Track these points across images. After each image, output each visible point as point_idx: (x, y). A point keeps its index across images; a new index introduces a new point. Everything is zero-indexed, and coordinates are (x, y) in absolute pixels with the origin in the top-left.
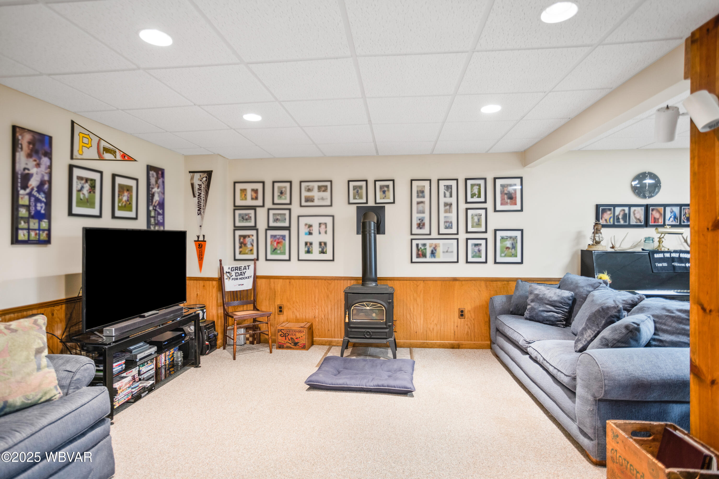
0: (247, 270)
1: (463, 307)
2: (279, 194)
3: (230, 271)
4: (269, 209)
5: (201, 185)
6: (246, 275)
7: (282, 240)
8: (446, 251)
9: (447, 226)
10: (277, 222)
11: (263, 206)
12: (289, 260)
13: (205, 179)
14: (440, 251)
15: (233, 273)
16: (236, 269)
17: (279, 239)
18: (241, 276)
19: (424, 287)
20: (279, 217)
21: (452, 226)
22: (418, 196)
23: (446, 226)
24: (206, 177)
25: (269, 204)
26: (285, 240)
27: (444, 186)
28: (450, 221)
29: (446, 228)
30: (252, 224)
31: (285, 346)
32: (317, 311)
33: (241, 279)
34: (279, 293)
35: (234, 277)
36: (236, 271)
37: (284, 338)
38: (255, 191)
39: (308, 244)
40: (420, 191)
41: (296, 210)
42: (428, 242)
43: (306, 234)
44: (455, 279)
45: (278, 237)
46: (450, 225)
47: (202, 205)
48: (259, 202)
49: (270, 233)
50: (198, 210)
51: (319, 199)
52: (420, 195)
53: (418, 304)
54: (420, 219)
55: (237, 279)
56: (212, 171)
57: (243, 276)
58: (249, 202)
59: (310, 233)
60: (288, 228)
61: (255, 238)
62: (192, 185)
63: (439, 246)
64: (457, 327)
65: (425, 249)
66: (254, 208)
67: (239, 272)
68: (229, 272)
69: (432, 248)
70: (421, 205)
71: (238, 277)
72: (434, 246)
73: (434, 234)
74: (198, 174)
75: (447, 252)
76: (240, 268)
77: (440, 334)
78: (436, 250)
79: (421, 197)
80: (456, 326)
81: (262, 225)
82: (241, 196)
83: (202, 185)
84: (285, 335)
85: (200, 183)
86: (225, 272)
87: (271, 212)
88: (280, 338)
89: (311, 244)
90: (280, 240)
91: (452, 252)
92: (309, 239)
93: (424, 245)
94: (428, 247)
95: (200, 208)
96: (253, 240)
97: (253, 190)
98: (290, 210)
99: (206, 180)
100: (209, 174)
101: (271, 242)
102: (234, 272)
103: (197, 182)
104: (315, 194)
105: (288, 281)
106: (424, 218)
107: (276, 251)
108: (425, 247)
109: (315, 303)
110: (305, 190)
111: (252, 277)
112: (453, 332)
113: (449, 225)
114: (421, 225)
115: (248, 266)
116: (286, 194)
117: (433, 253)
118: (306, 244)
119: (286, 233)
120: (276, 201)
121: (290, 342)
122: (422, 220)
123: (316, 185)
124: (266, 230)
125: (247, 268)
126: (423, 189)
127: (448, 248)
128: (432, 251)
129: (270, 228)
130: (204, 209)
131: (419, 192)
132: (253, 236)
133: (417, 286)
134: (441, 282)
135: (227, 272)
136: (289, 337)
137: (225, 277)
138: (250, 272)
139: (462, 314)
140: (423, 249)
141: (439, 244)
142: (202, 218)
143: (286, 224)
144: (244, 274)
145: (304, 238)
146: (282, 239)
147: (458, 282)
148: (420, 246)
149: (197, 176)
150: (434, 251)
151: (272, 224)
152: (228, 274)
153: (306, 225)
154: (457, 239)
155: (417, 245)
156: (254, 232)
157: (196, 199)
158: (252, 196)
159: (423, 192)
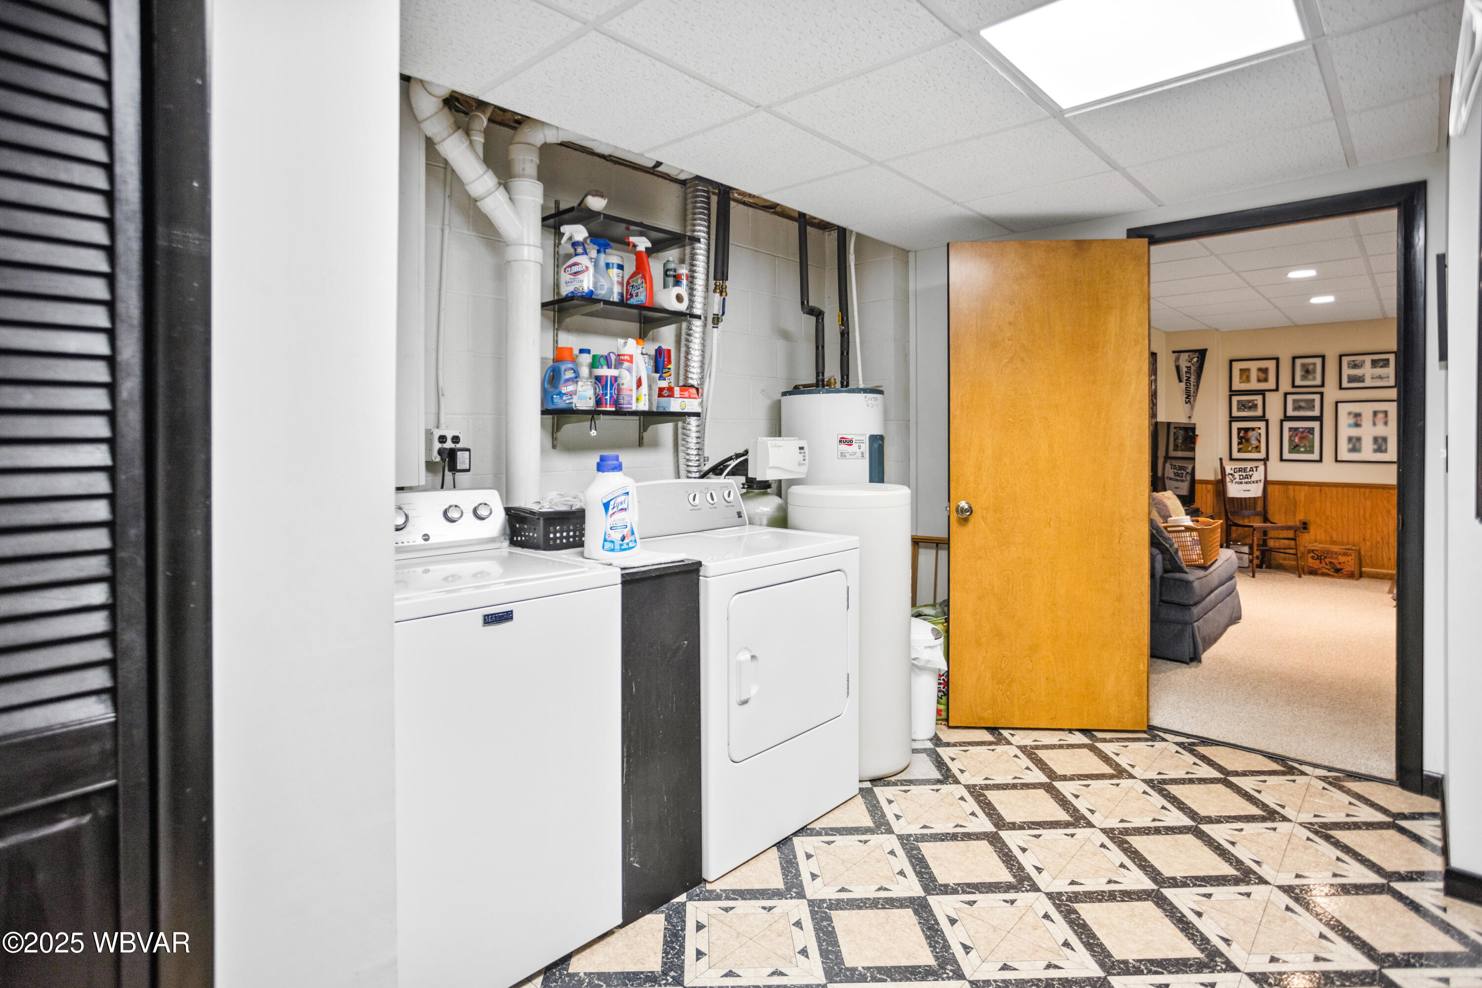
0: (1255, 473)
2: (1303, 373)
3: (1232, 472)
4: (1286, 394)
5: (1190, 367)
6: (1254, 479)
7: (1308, 434)
10: (1300, 411)
11: (1277, 389)
12: (1321, 460)
13: (1195, 359)
15: (1237, 475)
16: (1240, 470)
17: (1302, 432)
18: (1246, 480)
20: (1303, 404)
24: (1198, 357)
25: (1285, 386)
26: (1313, 434)
30: (1259, 413)
31: (1319, 572)
32: (1369, 531)
33: (1246, 483)
34: (1302, 503)
35: (1237, 480)
36: (1240, 473)
37: (1318, 561)
38: (1265, 371)
39: (1354, 440)
41: (1332, 393)
43: (1350, 426)
45: (1301, 430)
47: (1192, 392)
49: (1287, 425)
50: (1187, 398)
51: (1372, 378)
55: (1241, 483)
56: (1206, 350)
57: (1249, 480)
58: (1254, 385)
59: (1357, 425)
60: (1320, 419)
61: (1263, 432)
62: (1178, 368)
66: (1262, 393)
67: (1244, 474)
68: (1231, 474)
71: (1243, 481)
74: (1186, 355)
76: (1245, 470)
81: (1275, 415)
82: (1241, 378)
83: (1192, 367)
84: (1319, 558)
85: (1189, 364)
86: (1227, 473)
87: (1290, 398)
88: (1310, 560)
89: (1359, 439)
90: (1304, 434)
92: (1355, 432)
95: (1189, 396)
96: (1260, 434)
97: (1260, 370)
98: (1322, 394)
99: (1198, 361)
100: (1202, 354)
101: (1290, 437)
102: (1238, 474)
103: (1184, 364)
104: (1367, 371)
105: (1317, 488)
107: (1297, 448)
109: (1365, 520)
110: (1349, 367)
111: (1263, 481)
115: (1256, 467)
116: (1314, 371)
118: (1350, 439)
119: (1315, 425)
120: (1298, 382)
121: (1328, 567)
123: (1368, 359)
124: (1282, 421)
125: (1254, 469)
129: (1287, 418)
130: (1195, 396)
132: (1260, 428)
135: (1229, 474)
136: (1327, 560)
137: (1228, 479)
138: (1258, 475)
142: (1192, 408)
143: (1316, 413)
144: (1251, 476)
145: (1346, 431)
146: (1309, 432)
149: (1184, 356)
151: (1290, 413)
152: (1230, 476)
153: (1350, 413)
156: (1262, 424)
157: (1183, 385)
158: (1258, 377)
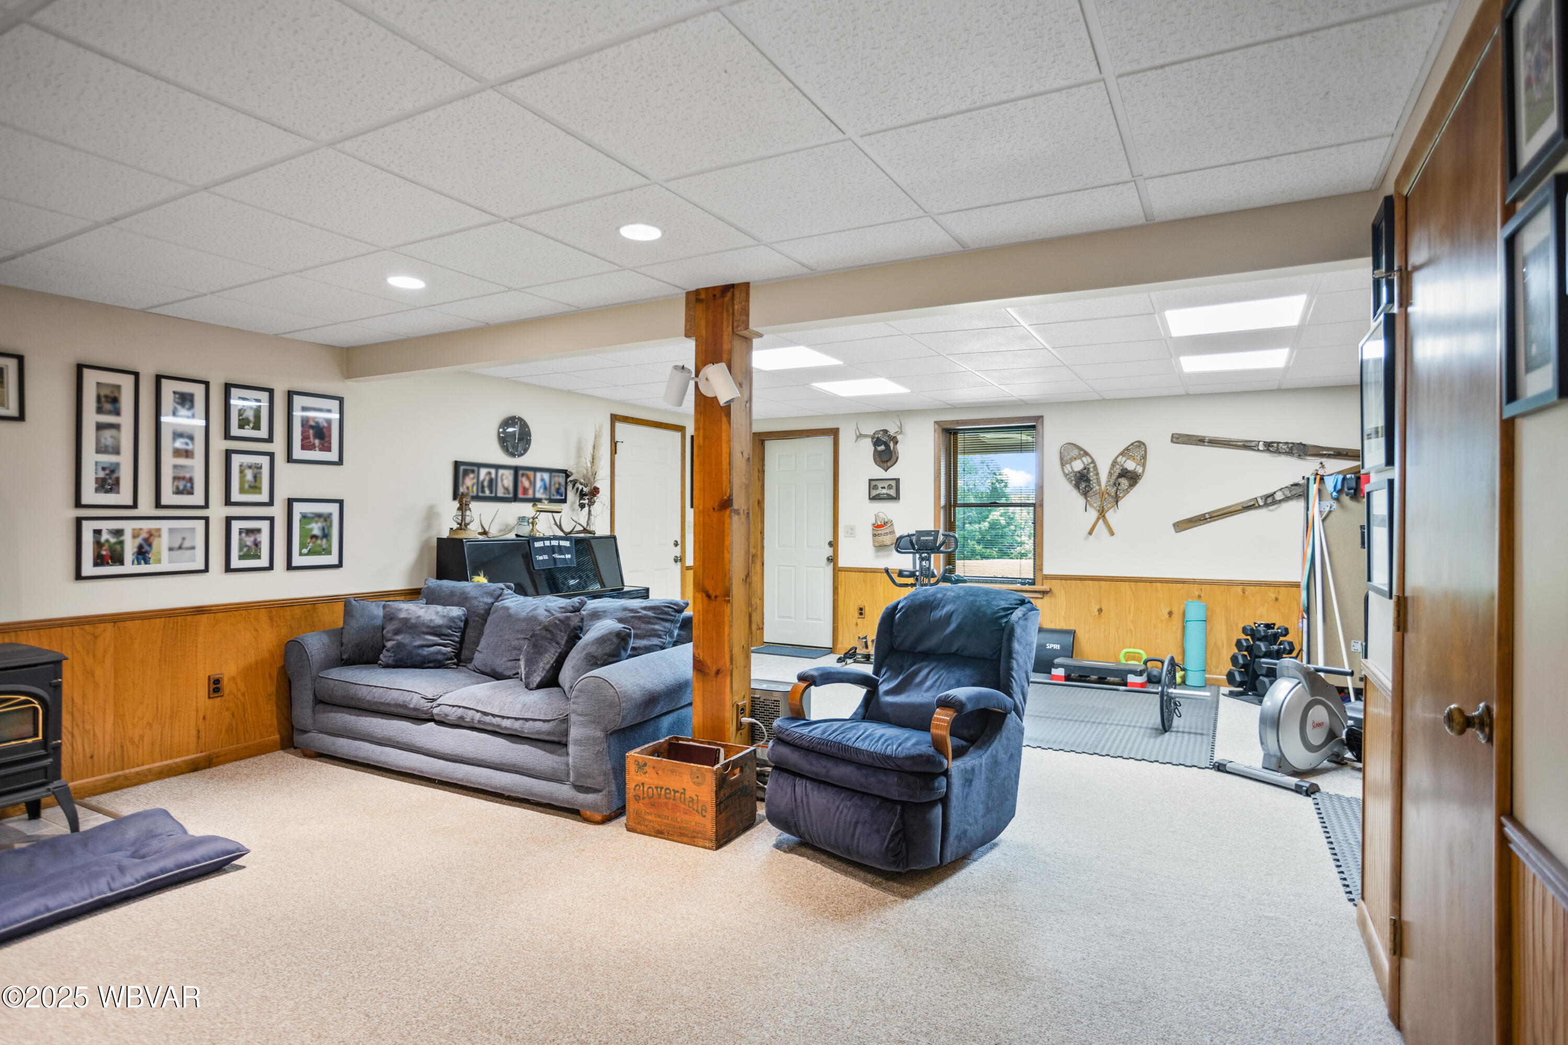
1: (218, 672)
8: (176, 545)
9: (181, 487)
19: (115, 637)
21: (192, 488)
22: (100, 410)
23: (177, 488)
27: (175, 393)
28: (188, 476)
29: (178, 492)
40: (106, 397)
42: (128, 527)
44: (200, 611)
46: (189, 485)
52: (108, 406)
53: (96, 684)
54: (104, 469)
63: (160, 536)
64: (204, 718)
65: (121, 543)
69: (139, 541)
70: (108, 434)
72: (144, 535)
73: (146, 506)
75: (180, 548)
77: (161, 745)
78: (150, 545)
79: (109, 413)
80: (201, 717)
91: (193, 548)
93: (119, 533)
94: (127, 538)
106: (117, 465)
108: (122, 538)
112: (194, 732)
113: (185, 486)
114: (108, 483)
117: (142, 554)
122: (113, 471)
126: (116, 394)
127: (184, 539)
128: (140, 547)
131: (103, 399)
133: (96, 637)
134: (163, 620)
139: (216, 687)
140: (116, 543)
141: (159, 530)
147: (206, 615)
148: (105, 536)
150: (146, 548)
154: (207, 519)
155: (98, 532)
159: (115, 400)
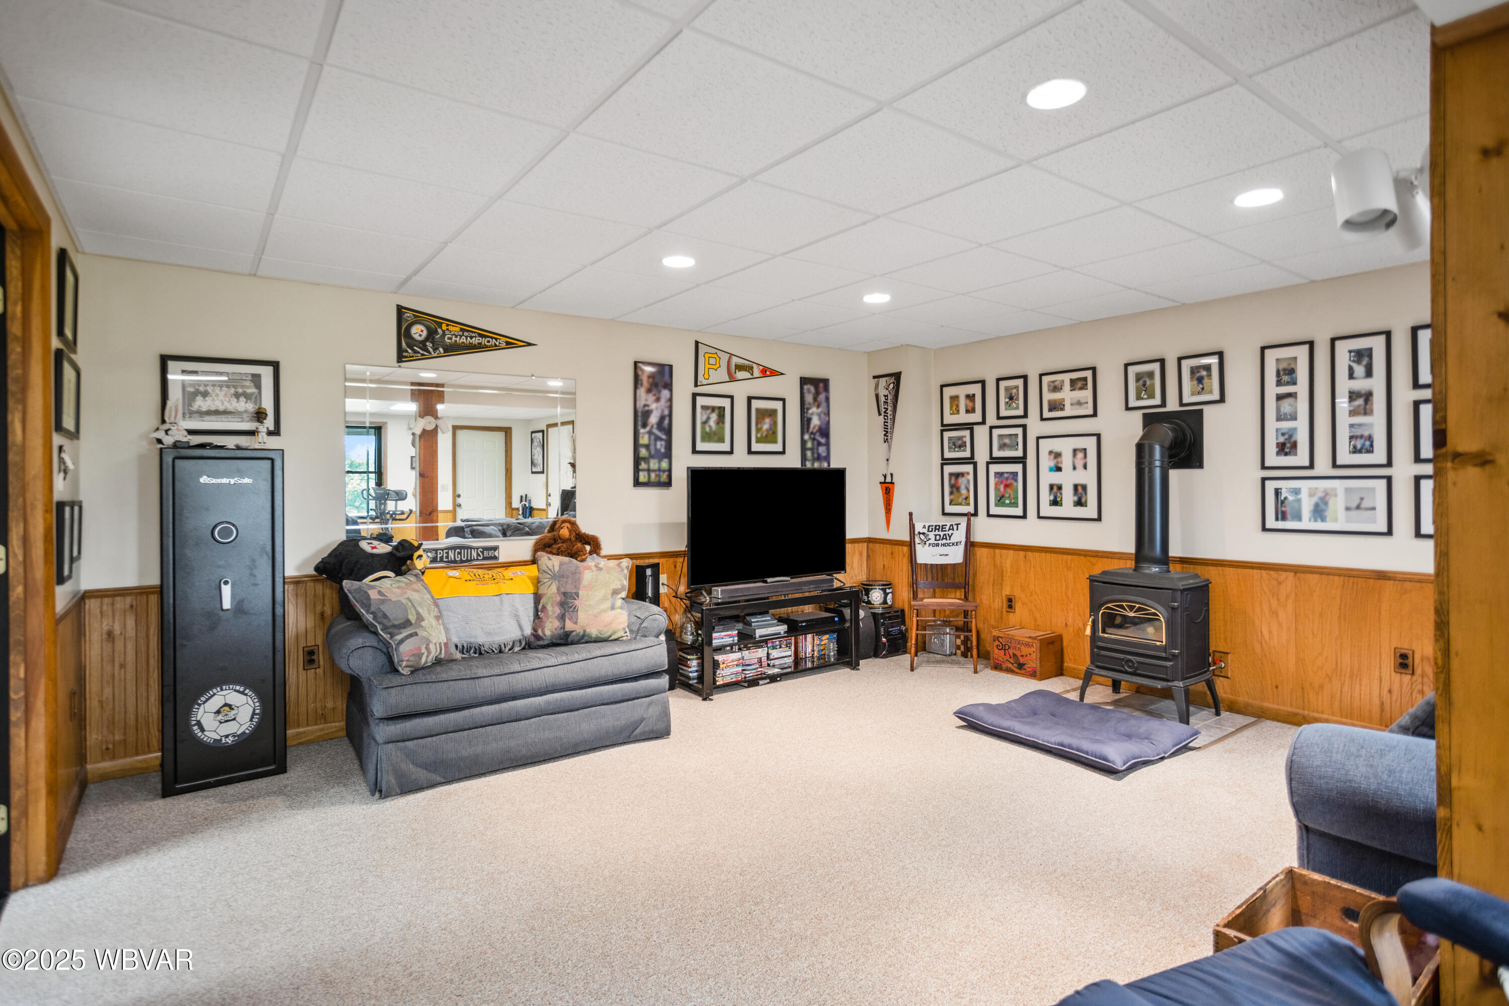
0: (955, 532)
1: (1406, 646)
2: (1007, 400)
3: (925, 531)
4: (991, 428)
5: (887, 396)
6: (953, 540)
7: (1012, 481)
8: (1354, 505)
9: (1359, 447)
10: (1004, 450)
11: (983, 422)
12: (1024, 517)
13: (892, 386)
14: (1337, 505)
15: (931, 535)
16: (937, 528)
17: (1007, 479)
18: (944, 541)
19: (1296, 586)
20: (1007, 441)
21: (1372, 446)
22: (1279, 383)
23: (1355, 447)
24: (894, 383)
25: (991, 419)
26: (1016, 481)
27: (1350, 352)
28: (1366, 434)
29: (1355, 451)
30: (967, 454)
31: (1004, 666)
32: (1071, 614)
33: (944, 545)
34: (1009, 573)
35: (932, 541)
36: (937, 532)
37: (1003, 652)
38: (971, 397)
39: (1055, 489)
40: (1284, 370)
41: (1035, 427)
42: (1304, 485)
43: (1051, 470)
44: (1382, 576)
45: (1006, 475)
46: (1368, 443)
47: (889, 428)
48: (976, 417)
49: (994, 468)
50: (885, 435)
51: (1072, 404)
52: (1286, 378)
53: (1280, 625)
54: (1283, 434)
55: (937, 545)
56: (901, 373)
57: (948, 541)
58: (963, 417)
59: (1059, 469)
60: (1022, 460)
61: (971, 477)
62: (877, 396)
63: (1336, 495)
64: (1390, 691)
65: (1299, 501)
66: (970, 426)
67: (942, 534)
68: (924, 534)
69: (1315, 499)
70: (1286, 403)
71: (940, 542)
72: (1320, 494)
73: (1323, 465)
74: (884, 379)
75: (1358, 507)
76: (943, 528)
77: (1341, 701)
78: (1326, 504)
79: (1288, 383)
80: (1386, 689)
81: (982, 457)
82: (951, 408)
83: (889, 396)
84: (1003, 648)
85: (886, 393)
86: (916, 532)
87: (996, 432)
88: (996, 651)
89: (1060, 488)
90: (1009, 482)
91: (1374, 509)
92: (1056, 478)
93: (1297, 492)
94: (1304, 496)
95: (887, 432)
96: (968, 481)
97: (968, 396)
98: (1024, 427)
99: (894, 387)
100: (897, 376)
101: (996, 484)
102: (933, 533)
103: (882, 392)
104: (1067, 395)
105: (1022, 553)
106: (1295, 429)
107: (1003, 499)
108: (1299, 497)
109: (1068, 597)
110: (1049, 390)
111: (963, 543)
112: (1376, 701)
113: (1363, 445)
114: (1287, 447)
115: (957, 525)
116: (1017, 399)
117: (1319, 512)
118: (1051, 487)
119: (1018, 468)
120: (1003, 413)
121: (1011, 660)
122: (1291, 436)
123: (1067, 378)
124: (988, 463)
125: (955, 527)
126: (1293, 366)
127: (1362, 499)
128: (1317, 506)
129: (994, 460)
130: (892, 433)
131: (1282, 373)
132: (968, 473)
133: (1280, 583)
134: (1342, 578)
135: (920, 533)
136: (1011, 651)
137: (917, 540)
138: (959, 535)
139: (1404, 662)
141: (1335, 489)
142: (890, 447)
143: (1019, 453)
144: (950, 537)
146: (1013, 479)
147: (1392, 582)
148: (1284, 494)
149: (883, 381)
150: (1322, 506)
151: (997, 453)
152: (922, 536)
153: (1051, 452)
154: (1389, 479)
155: (1277, 492)
156: (969, 468)
157: (882, 417)
158: (966, 406)
159: (1291, 372)
